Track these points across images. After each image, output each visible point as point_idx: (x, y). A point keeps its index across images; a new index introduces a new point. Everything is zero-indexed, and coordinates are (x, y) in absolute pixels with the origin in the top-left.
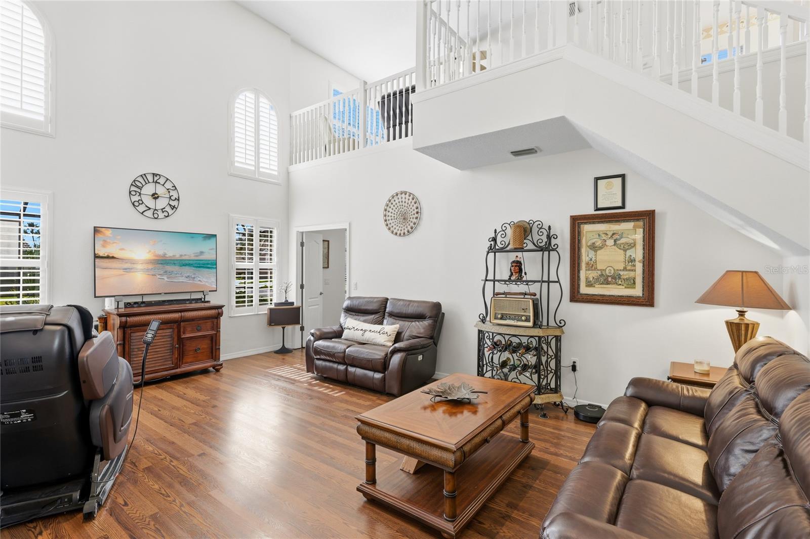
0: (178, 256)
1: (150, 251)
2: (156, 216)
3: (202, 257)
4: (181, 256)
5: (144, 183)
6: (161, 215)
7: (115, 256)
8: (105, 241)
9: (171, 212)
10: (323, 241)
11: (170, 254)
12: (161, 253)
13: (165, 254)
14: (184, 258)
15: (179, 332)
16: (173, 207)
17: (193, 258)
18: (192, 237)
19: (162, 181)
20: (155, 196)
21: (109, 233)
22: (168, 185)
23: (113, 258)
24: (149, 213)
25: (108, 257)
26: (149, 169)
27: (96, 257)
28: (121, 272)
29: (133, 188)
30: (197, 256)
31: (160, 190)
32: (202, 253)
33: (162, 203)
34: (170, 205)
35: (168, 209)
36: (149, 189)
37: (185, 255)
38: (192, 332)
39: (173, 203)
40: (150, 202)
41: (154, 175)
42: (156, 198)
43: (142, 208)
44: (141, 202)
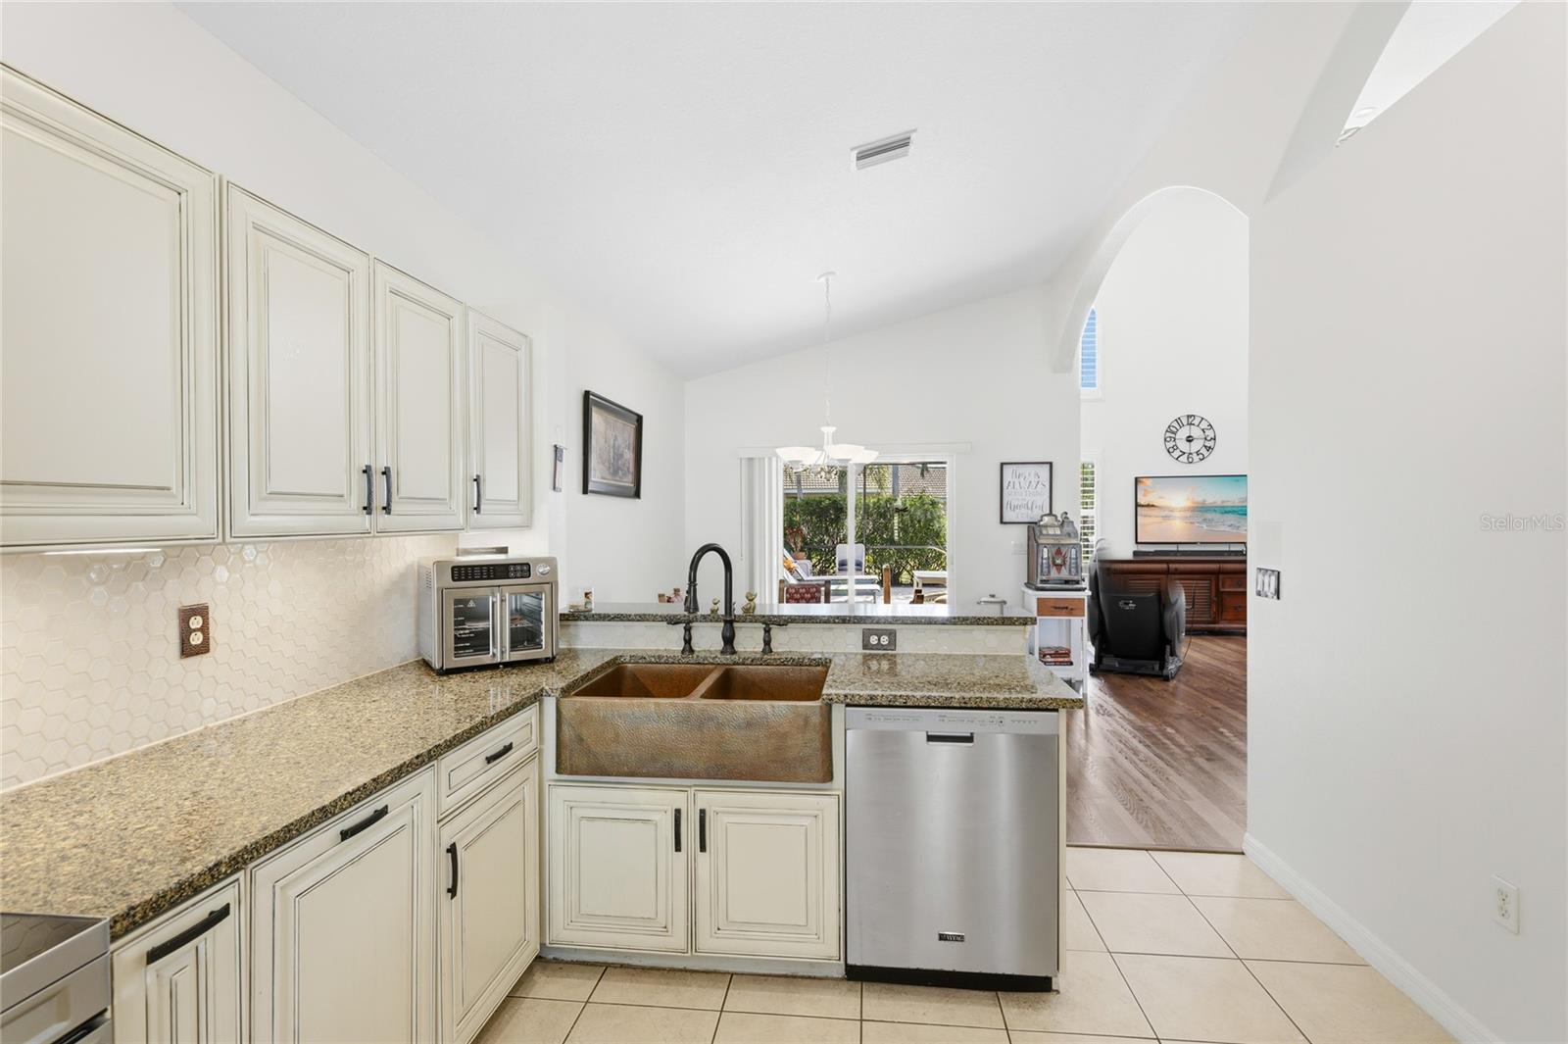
0: (1219, 503)
1: (1188, 499)
2: (1190, 460)
4: (1223, 502)
5: (1178, 427)
6: (1196, 458)
7: (1155, 504)
8: (1145, 490)
9: (1206, 453)
11: (1210, 500)
12: (1200, 499)
13: (1204, 501)
15: (1217, 585)
16: (1209, 449)
18: (1238, 481)
19: (1196, 422)
20: (1189, 439)
21: (1149, 482)
22: (1204, 425)
23: (1153, 506)
24: (1184, 458)
25: (1148, 506)
26: (1182, 413)
27: (1137, 505)
28: (1160, 519)
29: (1168, 434)
31: (1196, 432)
33: (1196, 445)
34: (1206, 447)
35: (1203, 451)
36: (1183, 433)
37: (1227, 501)
38: (1232, 586)
39: (1208, 444)
40: (1183, 446)
41: (1189, 416)
42: (1190, 441)
43: (1177, 453)
44: (1175, 448)
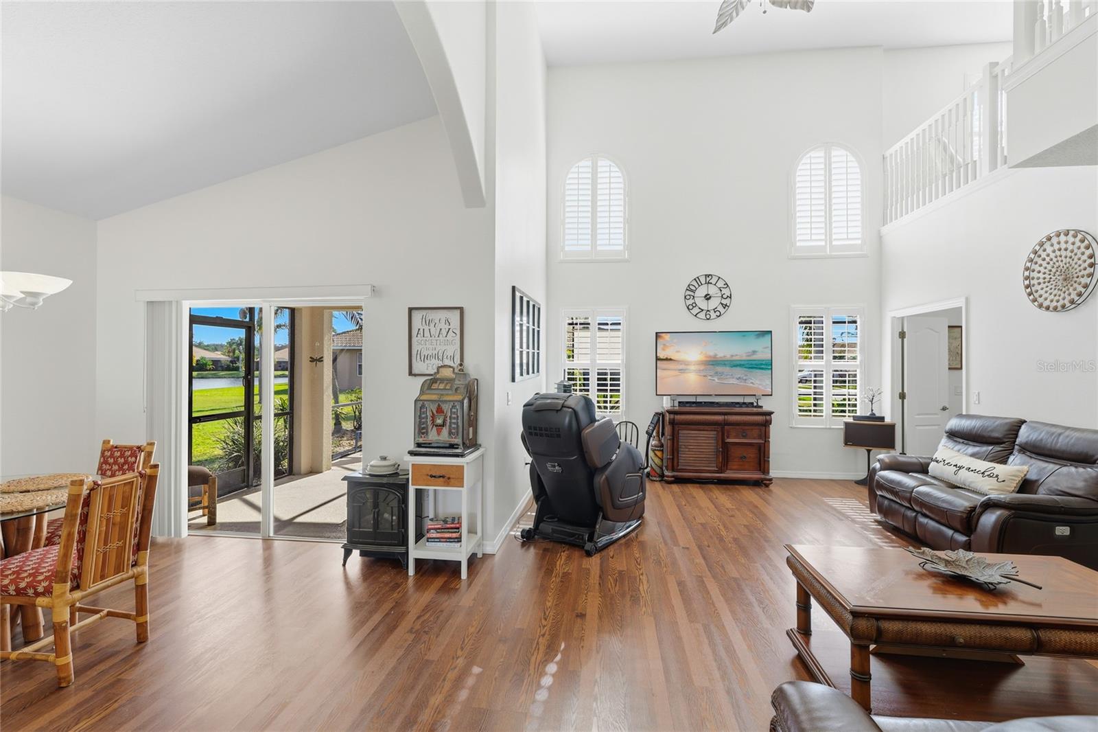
0: (728, 357)
1: (702, 353)
2: (708, 317)
3: (754, 357)
4: (732, 356)
5: (697, 286)
6: (713, 315)
7: (672, 358)
8: (665, 344)
9: (722, 310)
10: (949, 327)
11: (720, 355)
12: (712, 354)
13: (716, 355)
14: (734, 358)
15: (723, 435)
16: (725, 306)
17: (744, 358)
18: (744, 336)
19: (713, 281)
20: (708, 297)
21: (667, 337)
22: (721, 284)
23: (671, 360)
24: (702, 315)
25: (667, 359)
26: (701, 272)
27: (657, 359)
29: (688, 293)
30: (748, 356)
31: (713, 290)
32: (754, 352)
33: (714, 303)
34: (722, 304)
35: (720, 308)
36: (701, 292)
37: (737, 355)
38: (736, 437)
39: (724, 302)
40: (702, 304)
41: (707, 276)
42: (708, 299)
43: (696, 311)
44: (694, 305)
